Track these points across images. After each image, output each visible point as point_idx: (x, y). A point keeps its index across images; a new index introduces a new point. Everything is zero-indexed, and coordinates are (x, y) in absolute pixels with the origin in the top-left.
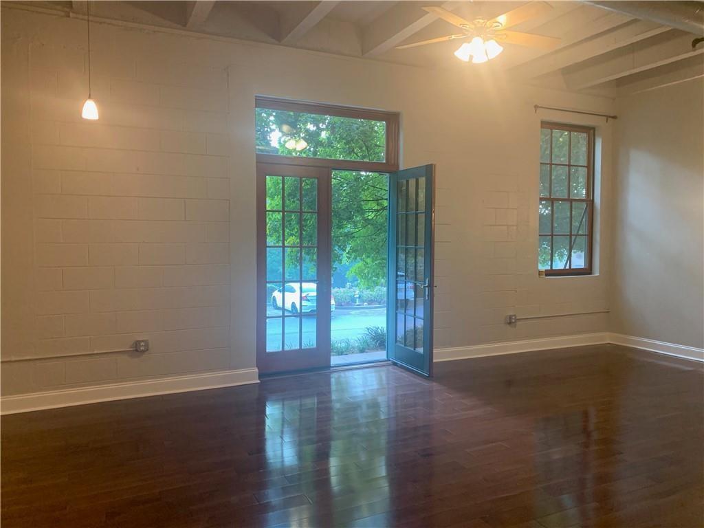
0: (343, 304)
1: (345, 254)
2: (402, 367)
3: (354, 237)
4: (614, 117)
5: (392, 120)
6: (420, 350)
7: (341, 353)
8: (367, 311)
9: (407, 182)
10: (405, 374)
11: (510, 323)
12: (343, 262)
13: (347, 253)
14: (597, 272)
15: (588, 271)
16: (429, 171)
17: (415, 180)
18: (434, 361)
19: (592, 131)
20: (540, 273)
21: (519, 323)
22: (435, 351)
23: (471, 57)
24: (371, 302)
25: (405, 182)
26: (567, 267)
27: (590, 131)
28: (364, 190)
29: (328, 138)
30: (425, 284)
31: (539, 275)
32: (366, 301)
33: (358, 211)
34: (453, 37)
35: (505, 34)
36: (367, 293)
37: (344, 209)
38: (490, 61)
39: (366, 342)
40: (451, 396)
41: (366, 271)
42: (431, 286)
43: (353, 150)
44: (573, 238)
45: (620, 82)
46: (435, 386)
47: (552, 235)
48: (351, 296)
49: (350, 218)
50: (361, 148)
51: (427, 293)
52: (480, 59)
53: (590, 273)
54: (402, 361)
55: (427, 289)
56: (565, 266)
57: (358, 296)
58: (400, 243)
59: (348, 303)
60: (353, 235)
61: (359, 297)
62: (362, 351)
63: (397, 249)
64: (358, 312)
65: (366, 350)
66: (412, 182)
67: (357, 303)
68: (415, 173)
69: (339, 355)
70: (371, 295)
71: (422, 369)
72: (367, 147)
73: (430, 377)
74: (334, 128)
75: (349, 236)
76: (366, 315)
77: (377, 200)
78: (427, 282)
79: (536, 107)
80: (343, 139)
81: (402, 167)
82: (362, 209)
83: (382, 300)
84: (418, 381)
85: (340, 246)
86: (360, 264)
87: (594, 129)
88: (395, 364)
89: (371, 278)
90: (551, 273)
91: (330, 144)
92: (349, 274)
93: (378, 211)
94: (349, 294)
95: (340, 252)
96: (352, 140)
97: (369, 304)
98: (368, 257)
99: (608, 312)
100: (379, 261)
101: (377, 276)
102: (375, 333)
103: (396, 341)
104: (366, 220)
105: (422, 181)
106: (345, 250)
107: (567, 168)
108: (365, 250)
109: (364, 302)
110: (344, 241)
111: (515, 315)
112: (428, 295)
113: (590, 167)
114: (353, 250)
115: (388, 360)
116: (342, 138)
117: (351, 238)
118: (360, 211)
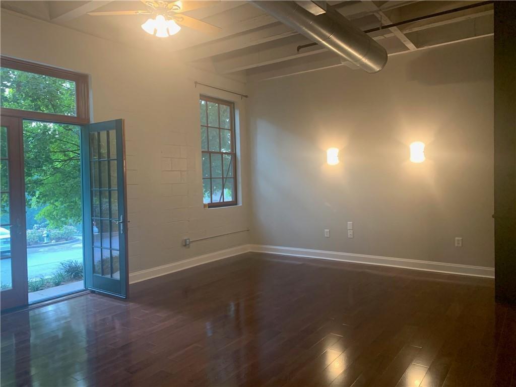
0: (31, 243)
1: (34, 199)
2: (99, 294)
3: (43, 184)
4: (246, 96)
5: (81, 80)
6: (117, 276)
7: (36, 289)
8: (55, 247)
9: (99, 134)
10: (104, 300)
11: (185, 245)
12: (32, 206)
13: (37, 198)
14: (240, 203)
15: (234, 203)
16: (119, 125)
17: (106, 132)
18: (130, 283)
19: (232, 104)
20: (205, 206)
21: (191, 244)
22: (130, 275)
23: (155, 31)
24: (58, 239)
25: (96, 134)
26: (222, 201)
27: (231, 104)
28: (51, 143)
29: (14, 95)
30: (119, 220)
31: (204, 207)
32: (53, 239)
33: (48, 161)
34: (140, 12)
35: (182, 17)
36: (55, 232)
37: (33, 159)
38: (170, 37)
39: (60, 275)
40: (147, 312)
41: (54, 213)
42: (125, 222)
43: (40, 108)
44: (224, 179)
45: (249, 72)
46: (131, 305)
47: (211, 178)
48: (38, 236)
49: (39, 167)
50: (47, 106)
51: (122, 228)
52: (162, 34)
53: (236, 204)
54: (100, 288)
55: (122, 224)
56: (220, 200)
57: (45, 235)
58: (94, 187)
59: (36, 243)
60: (43, 182)
61: (48, 236)
62: (57, 284)
63: (91, 192)
64: (46, 249)
65: (62, 283)
66: (104, 135)
67: (45, 242)
68: (105, 126)
69: (35, 291)
70: (58, 233)
71: (120, 293)
72: (53, 106)
73: (127, 299)
74: (20, 86)
75: (38, 183)
76: (55, 251)
77: (64, 152)
78: (121, 219)
79: (196, 83)
80: (30, 97)
81: (92, 121)
82: (51, 159)
83: (69, 237)
84: (117, 303)
85: (29, 192)
86: (49, 207)
87: (233, 103)
88: (93, 292)
89: (59, 219)
90: (212, 205)
91: (15, 100)
92: (38, 217)
93: (65, 161)
94: (37, 235)
95: (30, 197)
96: (39, 98)
97: (57, 241)
98: (57, 201)
99: (248, 230)
100: (67, 204)
101: (66, 216)
102: (69, 266)
103: (94, 271)
104: (55, 169)
105: (113, 133)
106: (35, 195)
107: (218, 130)
108: (54, 195)
109: (52, 240)
110: (33, 188)
111: (189, 239)
112: (123, 230)
113: (233, 130)
114: (43, 195)
115: (86, 289)
116: (27, 95)
117: (40, 184)
118: (49, 160)
